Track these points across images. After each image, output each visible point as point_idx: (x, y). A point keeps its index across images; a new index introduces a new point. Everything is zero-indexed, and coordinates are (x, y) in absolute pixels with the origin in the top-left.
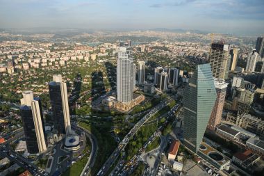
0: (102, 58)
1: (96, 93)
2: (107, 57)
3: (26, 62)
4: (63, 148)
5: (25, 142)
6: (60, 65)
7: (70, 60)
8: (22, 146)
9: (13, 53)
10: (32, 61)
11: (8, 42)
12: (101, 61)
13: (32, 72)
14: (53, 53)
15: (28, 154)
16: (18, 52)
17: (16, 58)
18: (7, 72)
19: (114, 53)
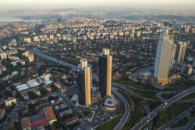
0: (145, 35)
1: (136, 66)
2: (151, 35)
3: (86, 34)
4: (103, 106)
5: (77, 96)
6: (110, 39)
7: (118, 35)
8: (75, 98)
9: (78, 27)
10: (90, 35)
11: (75, 18)
12: (144, 38)
13: (88, 43)
14: (105, 29)
15: (79, 105)
16: (81, 27)
17: (79, 31)
18: (72, 42)
19: (157, 31)
